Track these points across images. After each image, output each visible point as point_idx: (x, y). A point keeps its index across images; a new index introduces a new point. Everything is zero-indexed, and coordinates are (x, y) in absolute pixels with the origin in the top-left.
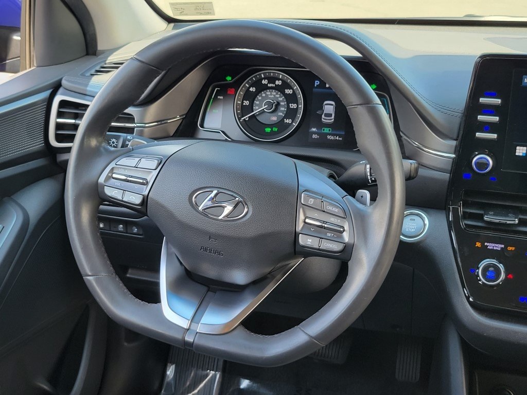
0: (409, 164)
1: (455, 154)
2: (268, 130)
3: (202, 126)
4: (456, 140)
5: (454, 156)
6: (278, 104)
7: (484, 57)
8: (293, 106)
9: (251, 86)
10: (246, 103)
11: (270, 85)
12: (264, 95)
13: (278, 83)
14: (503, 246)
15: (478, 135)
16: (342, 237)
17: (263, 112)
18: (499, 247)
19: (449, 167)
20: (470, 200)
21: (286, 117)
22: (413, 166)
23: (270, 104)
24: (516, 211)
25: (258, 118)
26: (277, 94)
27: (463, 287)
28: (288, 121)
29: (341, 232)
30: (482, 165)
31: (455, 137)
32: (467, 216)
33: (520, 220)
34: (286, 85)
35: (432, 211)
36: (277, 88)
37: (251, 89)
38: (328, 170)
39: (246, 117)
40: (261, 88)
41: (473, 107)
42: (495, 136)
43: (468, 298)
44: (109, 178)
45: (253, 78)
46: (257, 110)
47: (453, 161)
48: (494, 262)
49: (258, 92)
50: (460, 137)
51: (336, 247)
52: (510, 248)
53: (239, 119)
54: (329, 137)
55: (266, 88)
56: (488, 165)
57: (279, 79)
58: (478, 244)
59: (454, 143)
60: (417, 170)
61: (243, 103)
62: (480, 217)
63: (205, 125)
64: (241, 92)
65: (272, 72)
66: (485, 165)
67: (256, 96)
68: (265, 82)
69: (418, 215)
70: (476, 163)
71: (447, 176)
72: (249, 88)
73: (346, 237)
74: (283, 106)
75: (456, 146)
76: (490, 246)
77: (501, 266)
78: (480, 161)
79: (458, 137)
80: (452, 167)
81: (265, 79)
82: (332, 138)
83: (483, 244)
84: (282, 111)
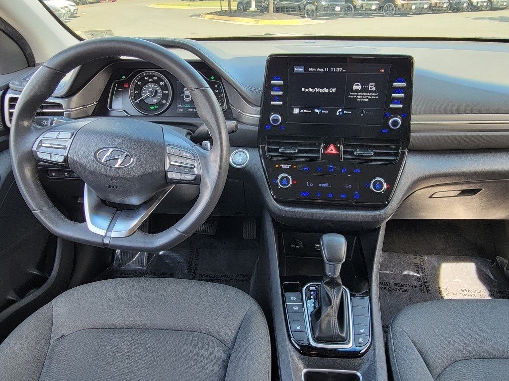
0: (231, 124)
1: (260, 115)
2: (152, 108)
3: (111, 107)
4: (260, 107)
5: (259, 116)
6: (156, 92)
7: (271, 56)
8: (166, 92)
9: (139, 81)
10: (137, 92)
11: (150, 80)
12: (147, 86)
13: (155, 78)
14: (290, 166)
15: (272, 103)
16: (194, 171)
17: (147, 97)
18: (288, 166)
19: (258, 123)
20: (271, 141)
21: (162, 99)
22: (234, 124)
23: (151, 92)
24: (296, 145)
25: (145, 101)
26: (155, 85)
27: (270, 190)
28: (164, 102)
29: (193, 168)
30: (275, 121)
31: (260, 105)
32: (269, 150)
33: (299, 150)
34: (160, 80)
35: (251, 149)
36: (154, 82)
37: (139, 83)
38: (186, 130)
39: (138, 101)
40: (145, 83)
41: (268, 87)
42: (281, 103)
43: (273, 196)
44: (39, 147)
45: (139, 76)
46: (144, 96)
47: (260, 119)
48: (286, 175)
49: (143, 85)
50: (262, 105)
51: (190, 177)
52: (294, 166)
53: (133, 103)
54: (189, 110)
55: (148, 82)
56: (278, 120)
57: (155, 76)
58: (277, 166)
59: (259, 109)
60: (237, 126)
61: (134, 92)
62: (276, 150)
63: (113, 107)
64: (132, 86)
65: (151, 72)
66: (277, 120)
67: (142, 88)
68: (147, 78)
69: (242, 152)
70: (273, 120)
71: (257, 128)
72: (138, 82)
73: (196, 171)
74: (160, 93)
75: (260, 111)
76: (284, 166)
77: (290, 177)
78: (274, 118)
81: (146, 76)
82: (191, 110)
83: (279, 166)
84: (159, 96)
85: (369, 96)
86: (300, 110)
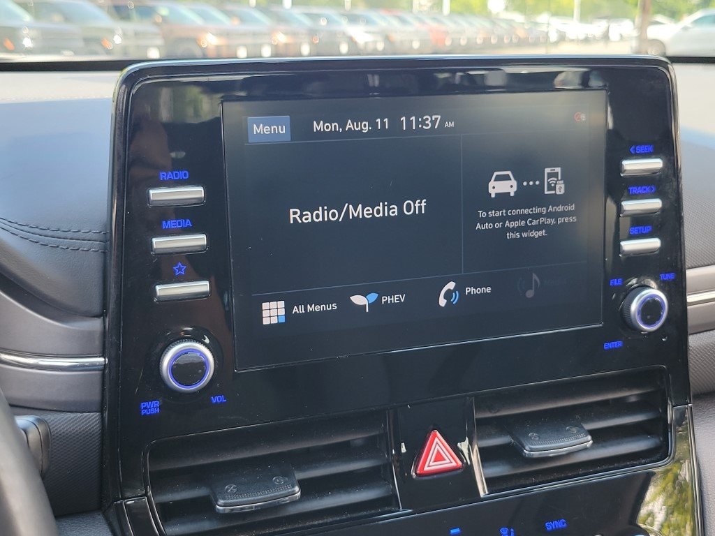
1: (103, 356)
4: (102, 315)
5: (101, 360)
15: (162, 290)
19: (95, 395)
30: (188, 371)
31: (96, 307)
41: (134, 219)
42: (203, 286)
47: (103, 376)
50: (112, 306)
59: (96, 325)
62: (203, 507)
71: (92, 420)
75: (104, 333)
78: (182, 360)
79: (105, 305)
80: (103, 390)
85: (549, 215)
86: (288, 309)
